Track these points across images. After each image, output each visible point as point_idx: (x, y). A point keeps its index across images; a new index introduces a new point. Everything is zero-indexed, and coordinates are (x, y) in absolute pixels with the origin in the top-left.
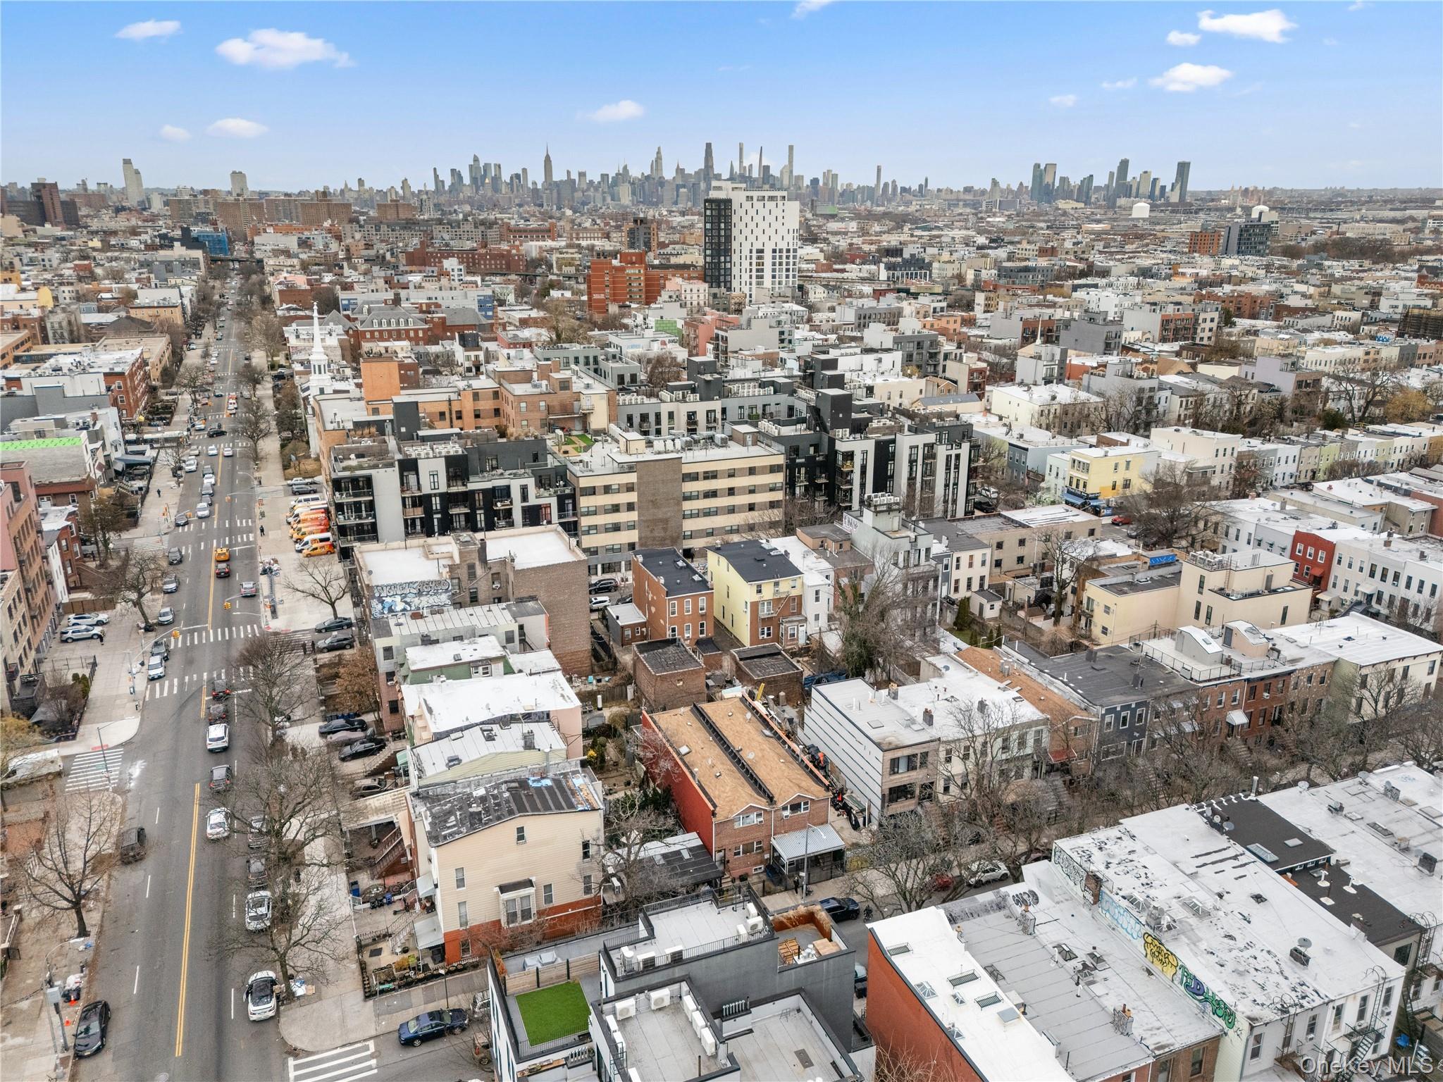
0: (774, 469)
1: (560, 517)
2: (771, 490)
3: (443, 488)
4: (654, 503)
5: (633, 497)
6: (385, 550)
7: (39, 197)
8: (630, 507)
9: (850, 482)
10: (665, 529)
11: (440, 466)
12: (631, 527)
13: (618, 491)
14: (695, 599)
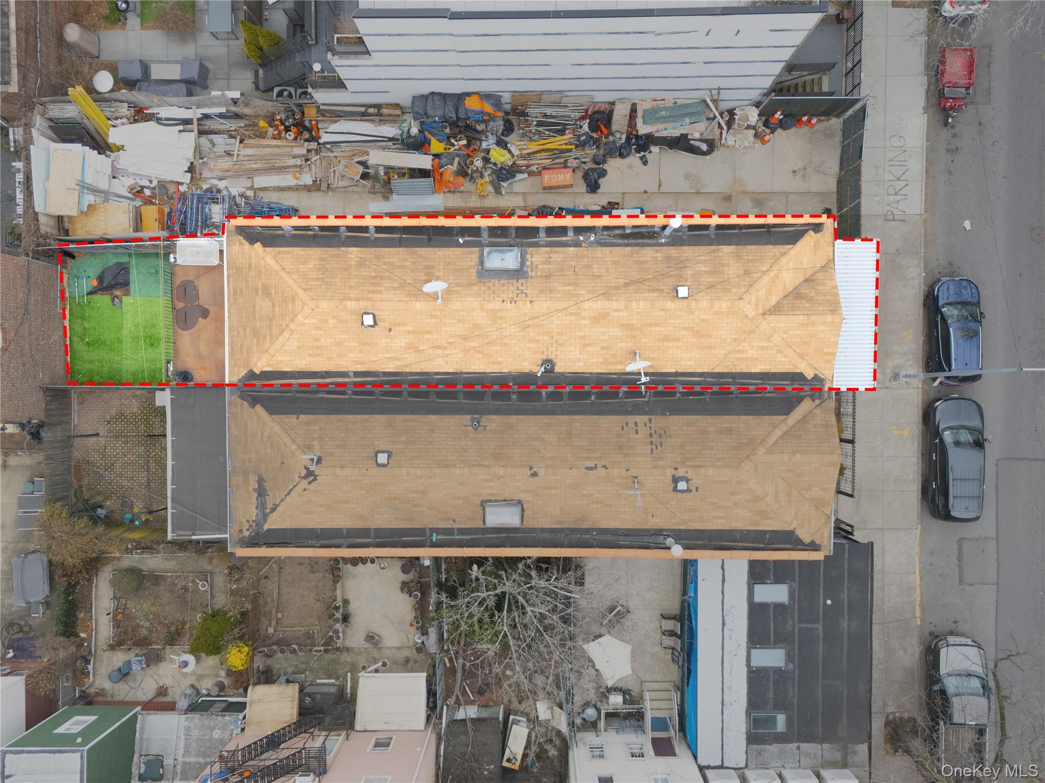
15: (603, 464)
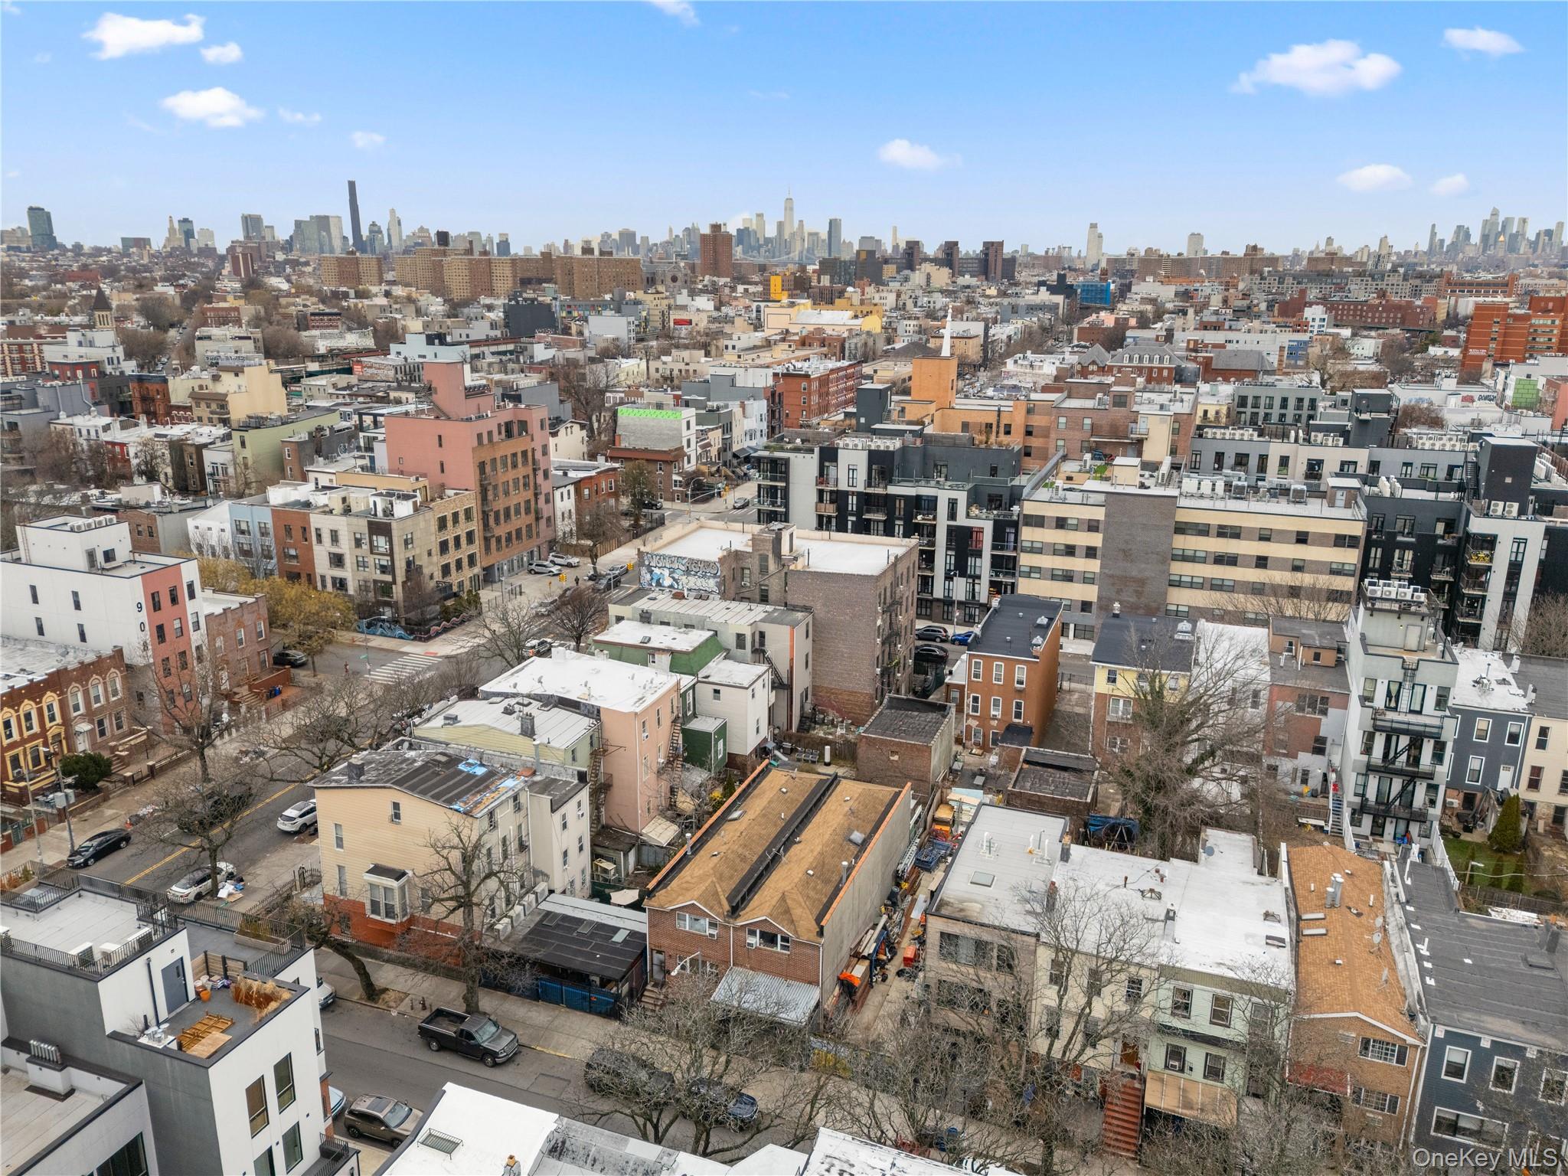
0: (1341, 541)
1: (994, 547)
2: (1333, 572)
3: (860, 487)
4: (1126, 554)
5: (1096, 540)
6: (727, 530)
7: (986, 255)
8: (1091, 553)
9: (1483, 586)
10: (1139, 594)
11: (861, 461)
12: (1087, 579)
13: (1076, 528)
14: (1010, 665)
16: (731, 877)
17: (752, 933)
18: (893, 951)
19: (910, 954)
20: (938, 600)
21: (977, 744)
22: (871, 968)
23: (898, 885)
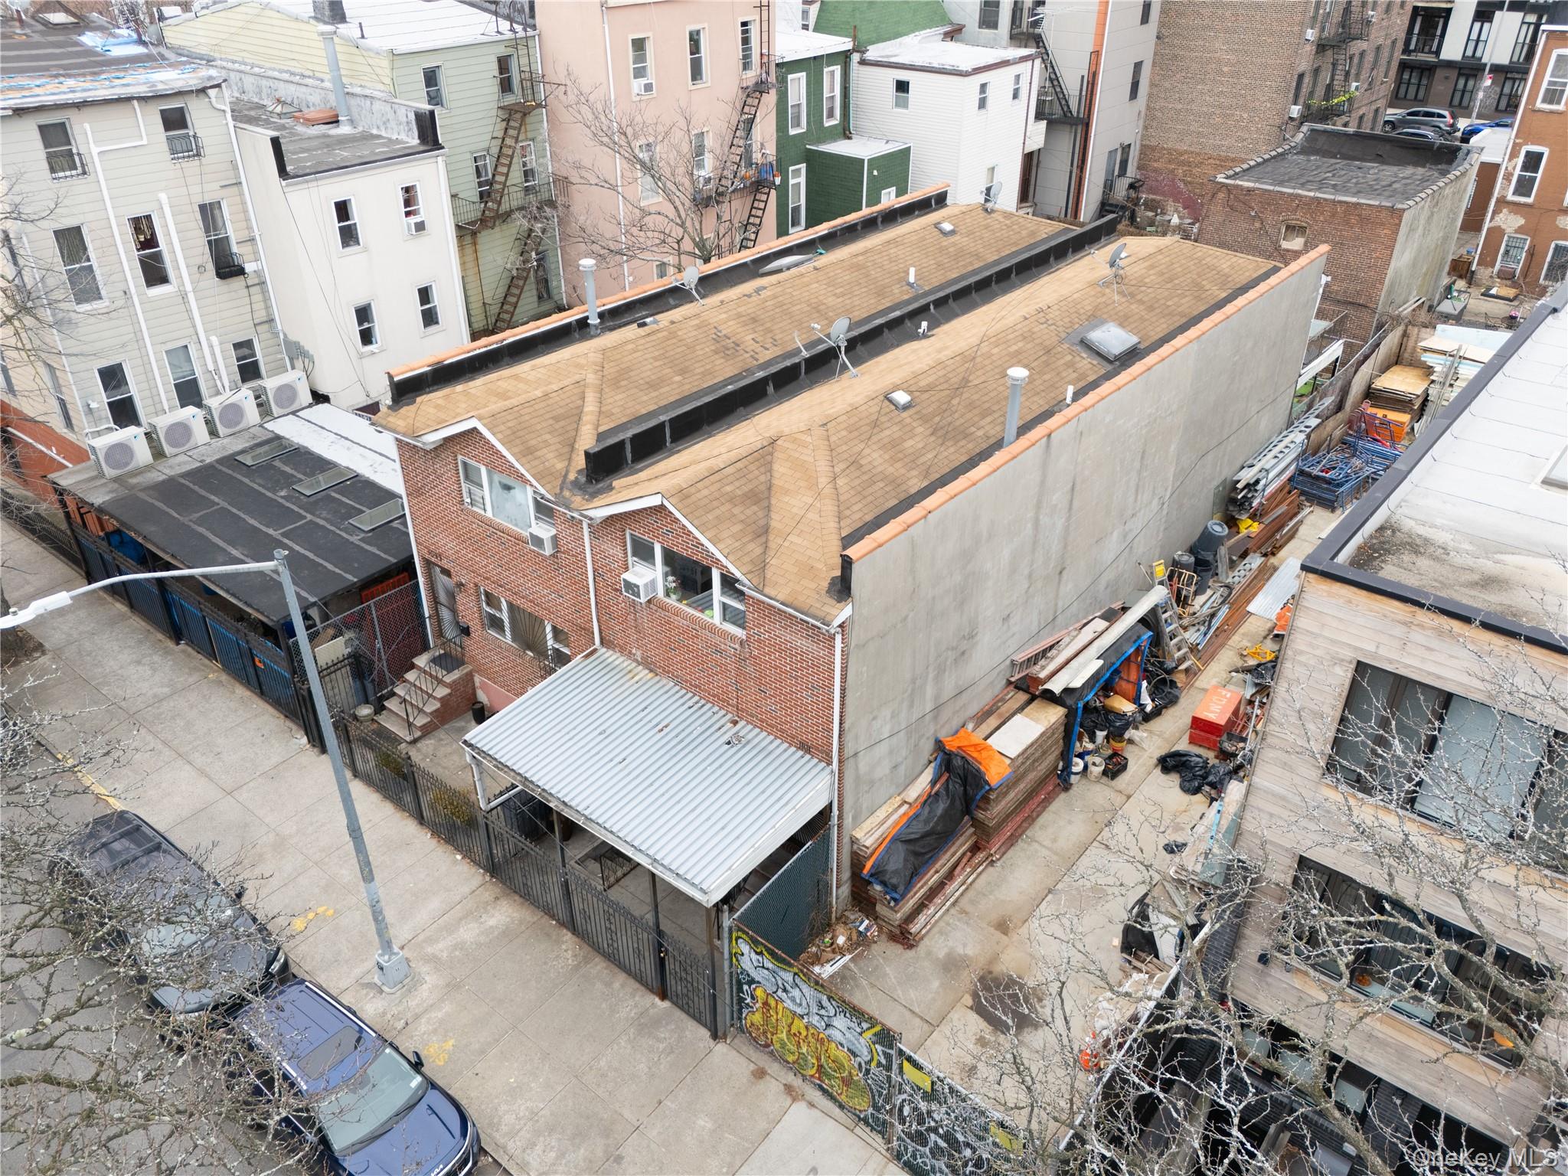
15: (754, 299)
16: (652, 386)
17: (643, 552)
18: (1166, 690)
19: (1217, 711)
20: (1450, 64)
21: (1506, 276)
22: (1068, 732)
23: (1231, 522)
